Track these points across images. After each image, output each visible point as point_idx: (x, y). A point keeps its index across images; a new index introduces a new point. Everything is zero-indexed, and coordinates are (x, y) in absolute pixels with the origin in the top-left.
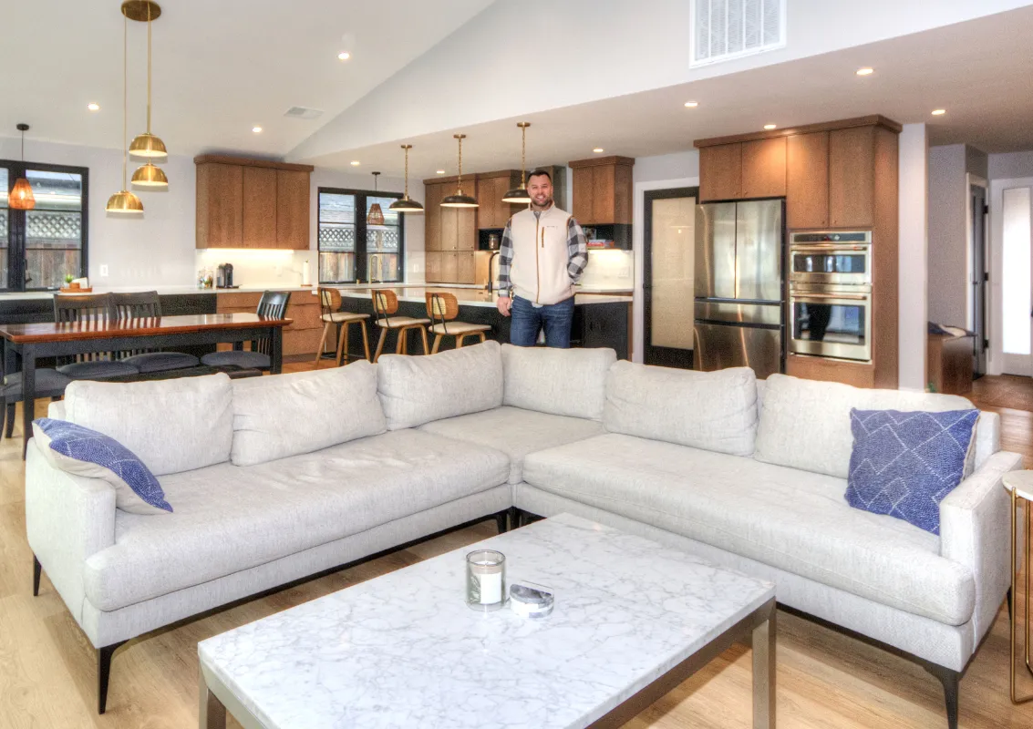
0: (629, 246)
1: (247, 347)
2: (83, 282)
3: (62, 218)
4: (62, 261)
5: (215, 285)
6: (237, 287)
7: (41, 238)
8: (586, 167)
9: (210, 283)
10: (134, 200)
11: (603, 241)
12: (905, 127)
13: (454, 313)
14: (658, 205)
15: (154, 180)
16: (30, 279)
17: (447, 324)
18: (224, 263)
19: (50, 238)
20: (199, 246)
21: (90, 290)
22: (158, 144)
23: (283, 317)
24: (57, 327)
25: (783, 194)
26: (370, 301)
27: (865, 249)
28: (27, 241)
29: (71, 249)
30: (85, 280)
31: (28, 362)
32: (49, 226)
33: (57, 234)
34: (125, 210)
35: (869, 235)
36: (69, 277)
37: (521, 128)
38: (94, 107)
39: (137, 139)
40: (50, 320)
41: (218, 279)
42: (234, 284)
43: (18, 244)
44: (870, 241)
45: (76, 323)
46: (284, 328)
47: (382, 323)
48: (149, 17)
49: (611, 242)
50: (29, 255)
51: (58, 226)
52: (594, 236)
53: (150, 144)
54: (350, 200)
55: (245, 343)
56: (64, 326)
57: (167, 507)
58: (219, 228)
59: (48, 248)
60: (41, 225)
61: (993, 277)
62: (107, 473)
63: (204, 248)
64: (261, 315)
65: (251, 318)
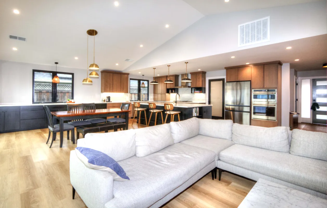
0: (205, 92)
1: (118, 117)
2: (73, 101)
3: (65, 85)
4: (65, 95)
5: (106, 101)
6: (111, 102)
7: (60, 90)
8: (194, 74)
9: (105, 101)
10: (90, 80)
11: (199, 91)
12: (283, 64)
13: (172, 108)
14: (212, 83)
15: (95, 75)
16: (58, 100)
17: (170, 111)
18: (108, 96)
19: (62, 90)
20: (102, 92)
21: (74, 102)
22: (97, 66)
23: (128, 110)
24: (68, 112)
25: (250, 80)
26: (148, 106)
27: (275, 93)
28: (57, 91)
29: (68, 92)
30: (73, 100)
31: (61, 121)
32: (62, 87)
33: (64, 89)
34: (87, 83)
35: (276, 90)
36: (69, 99)
37: (186, 64)
38: (76, 58)
39: (91, 65)
40: (66, 110)
41: (107, 100)
42: (111, 101)
43: (55, 91)
44: (276, 91)
45: (71, 111)
46: (129, 112)
47: (152, 111)
48: (94, 34)
49: (200, 92)
50: (57, 94)
51: (64, 87)
52: (196, 90)
53: (94, 66)
54: (137, 82)
55: (117, 116)
56: (70, 112)
57: (127, 178)
58: (107, 88)
59: (61, 92)
60: (60, 87)
61: (299, 100)
62: (109, 169)
63: (103, 92)
64: (122, 109)
65: (119, 110)
